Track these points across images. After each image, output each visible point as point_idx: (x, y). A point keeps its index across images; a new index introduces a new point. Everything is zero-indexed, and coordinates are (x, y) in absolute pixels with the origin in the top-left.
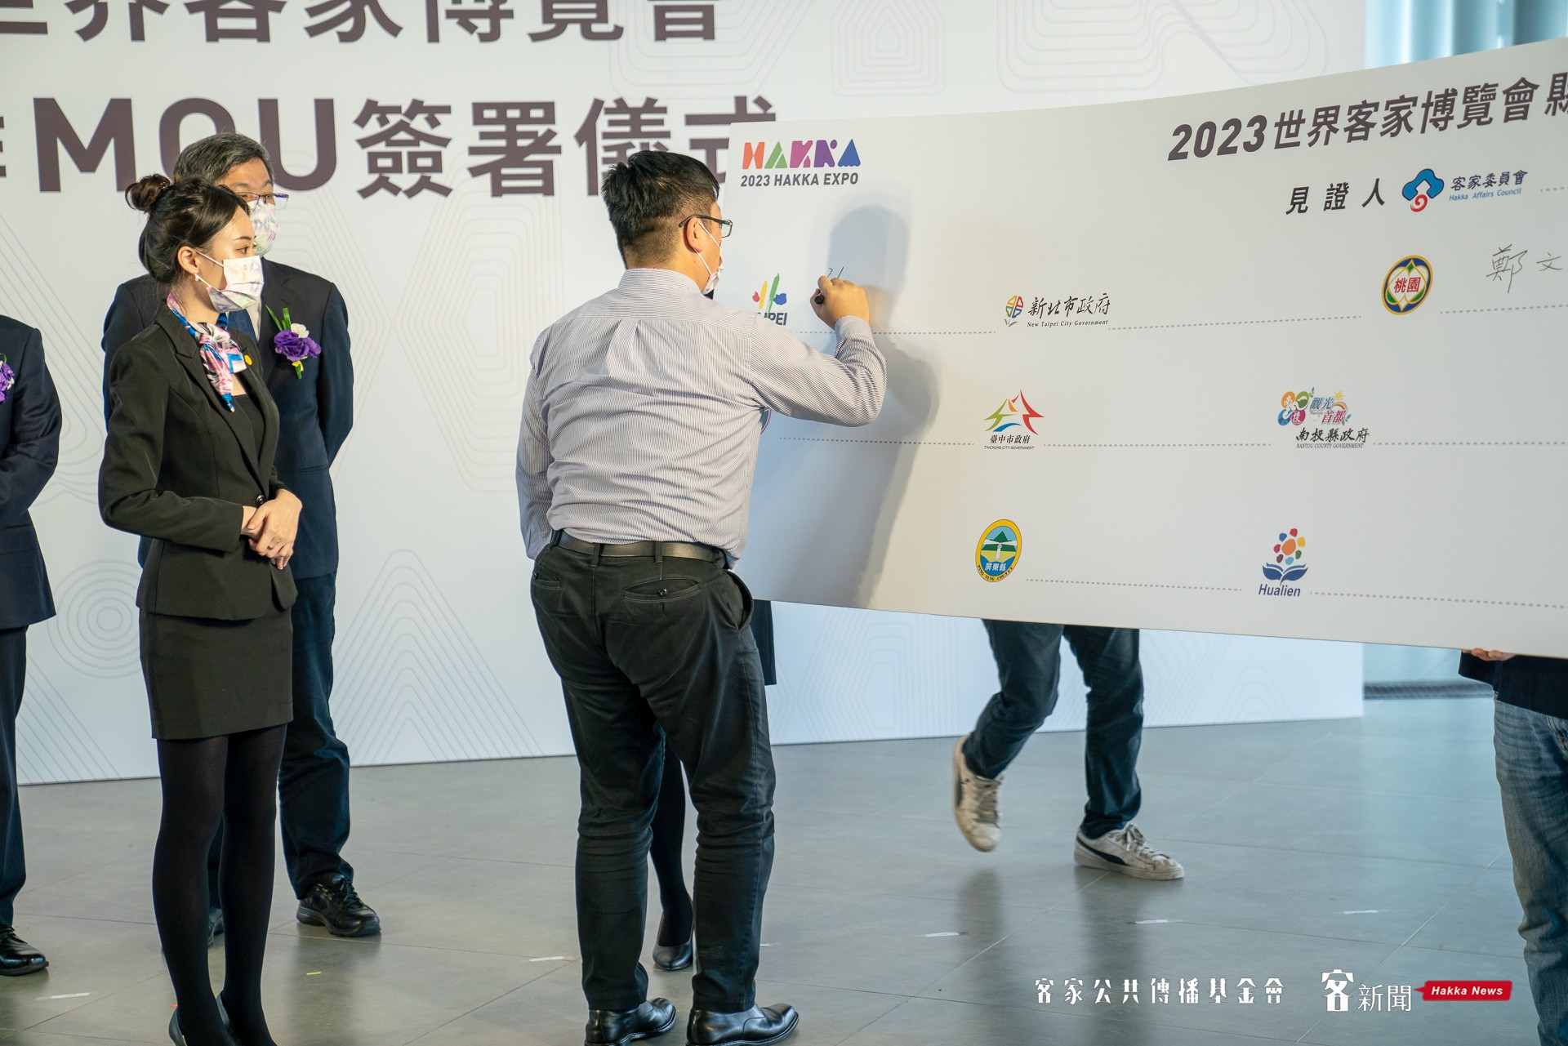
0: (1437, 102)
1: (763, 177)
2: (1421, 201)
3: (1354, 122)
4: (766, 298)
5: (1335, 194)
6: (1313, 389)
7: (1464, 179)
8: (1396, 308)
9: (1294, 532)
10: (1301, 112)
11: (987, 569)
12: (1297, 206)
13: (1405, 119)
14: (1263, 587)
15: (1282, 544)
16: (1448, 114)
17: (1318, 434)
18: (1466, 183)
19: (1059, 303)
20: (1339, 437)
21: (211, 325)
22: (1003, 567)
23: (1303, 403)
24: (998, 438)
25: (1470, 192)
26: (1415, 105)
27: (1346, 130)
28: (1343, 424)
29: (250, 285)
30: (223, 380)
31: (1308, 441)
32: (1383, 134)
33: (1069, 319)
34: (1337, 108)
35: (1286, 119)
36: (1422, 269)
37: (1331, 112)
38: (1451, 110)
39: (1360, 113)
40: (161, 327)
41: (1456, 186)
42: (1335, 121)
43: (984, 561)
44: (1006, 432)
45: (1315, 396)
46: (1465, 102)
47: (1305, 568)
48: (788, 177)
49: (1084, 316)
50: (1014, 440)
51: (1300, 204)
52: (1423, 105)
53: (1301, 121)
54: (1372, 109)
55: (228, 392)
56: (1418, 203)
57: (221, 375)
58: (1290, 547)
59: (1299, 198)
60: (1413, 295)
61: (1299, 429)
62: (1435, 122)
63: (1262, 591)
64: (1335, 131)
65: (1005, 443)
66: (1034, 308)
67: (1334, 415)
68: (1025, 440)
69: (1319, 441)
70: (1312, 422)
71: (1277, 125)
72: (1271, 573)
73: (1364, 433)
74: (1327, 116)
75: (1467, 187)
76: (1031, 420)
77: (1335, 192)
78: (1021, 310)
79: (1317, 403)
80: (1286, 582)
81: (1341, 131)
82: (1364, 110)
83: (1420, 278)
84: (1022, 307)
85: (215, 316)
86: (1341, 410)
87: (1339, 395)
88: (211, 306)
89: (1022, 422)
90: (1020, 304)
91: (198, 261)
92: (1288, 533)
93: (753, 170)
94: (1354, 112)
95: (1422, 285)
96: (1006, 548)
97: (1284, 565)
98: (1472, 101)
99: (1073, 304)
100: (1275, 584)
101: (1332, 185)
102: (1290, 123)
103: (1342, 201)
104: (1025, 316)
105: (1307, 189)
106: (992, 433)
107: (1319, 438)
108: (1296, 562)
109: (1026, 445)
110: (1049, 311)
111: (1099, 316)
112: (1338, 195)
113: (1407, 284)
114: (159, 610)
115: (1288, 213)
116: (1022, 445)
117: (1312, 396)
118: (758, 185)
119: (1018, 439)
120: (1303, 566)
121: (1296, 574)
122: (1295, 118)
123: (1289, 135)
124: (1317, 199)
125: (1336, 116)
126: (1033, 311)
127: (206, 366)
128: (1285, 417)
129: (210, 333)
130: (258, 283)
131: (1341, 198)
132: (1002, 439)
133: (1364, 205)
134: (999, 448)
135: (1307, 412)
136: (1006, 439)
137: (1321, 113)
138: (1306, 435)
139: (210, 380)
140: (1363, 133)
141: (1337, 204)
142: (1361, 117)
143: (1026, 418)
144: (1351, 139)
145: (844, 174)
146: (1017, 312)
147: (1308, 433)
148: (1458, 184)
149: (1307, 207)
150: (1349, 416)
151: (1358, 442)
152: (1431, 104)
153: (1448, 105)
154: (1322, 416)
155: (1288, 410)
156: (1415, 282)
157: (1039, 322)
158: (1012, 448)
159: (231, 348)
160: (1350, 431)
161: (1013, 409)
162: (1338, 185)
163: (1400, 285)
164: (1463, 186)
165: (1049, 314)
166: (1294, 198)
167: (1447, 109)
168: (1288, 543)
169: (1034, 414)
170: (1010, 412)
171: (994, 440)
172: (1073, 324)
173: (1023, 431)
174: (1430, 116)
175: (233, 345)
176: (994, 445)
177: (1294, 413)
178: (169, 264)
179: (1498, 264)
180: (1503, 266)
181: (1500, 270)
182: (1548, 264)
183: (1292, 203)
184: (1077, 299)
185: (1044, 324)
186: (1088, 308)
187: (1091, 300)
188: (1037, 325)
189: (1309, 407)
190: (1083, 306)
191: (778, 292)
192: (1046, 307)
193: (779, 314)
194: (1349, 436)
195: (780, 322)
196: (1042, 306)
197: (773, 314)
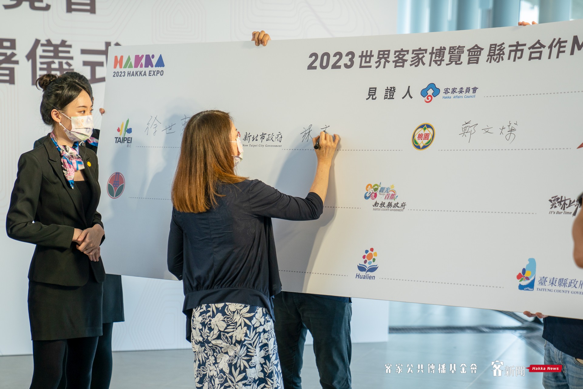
0: (437, 52)
1: (123, 72)
2: (430, 98)
3: (397, 58)
4: (123, 130)
5: (389, 92)
6: (380, 183)
7: (449, 89)
8: (418, 147)
9: (372, 250)
10: (371, 51)
12: (371, 96)
13: (422, 59)
14: (358, 275)
15: (366, 255)
16: (442, 58)
17: (383, 204)
18: (450, 91)
19: (258, 136)
20: (393, 206)
21: (68, 147)
23: (376, 190)
25: (452, 95)
26: (426, 53)
27: (393, 62)
28: (394, 200)
29: (85, 129)
31: (378, 207)
32: (411, 65)
33: (262, 144)
34: (389, 51)
35: (364, 54)
36: (430, 129)
37: (386, 53)
38: (443, 57)
39: (400, 54)
41: (445, 92)
42: (388, 57)
45: (382, 186)
46: (449, 53)
48: (133, 72)
49: (270, 143)
51: (373, 95)
52: (430, 53)
53: (371, 56)
54: (406, 53)
56: (428, 99)
58: (370, 256)
59: (372, 92)
60: (426, 141)
61: (374, 202)
62: (436, 62)
63: (357, 277)
64: (389, 62)
66: (245, 137)
67: (390, 196)
69: (383, 208)
70: (380, 198)
71: (360, 56)
72: (361, 268)
73: (404, 204)
74: (384, 54)
75: (450, 93)
77: (389, 91)
79: (382, 190)
80: (368, 273)
81: (391, 62)
82: (402, 53)
83: (429, 134)
84: (240, 137)
86: (393, 193)
87: (393, 186)
91: (60, 117)
92: (369, 250)
93: (118, 69)
94: (397, 54)
95: (430, 137)
97: (367, 265)
98: (452, 53)
99: (264, 136)
100: (363, 273)
101: (387, 88)
102: (366, 56)
103: (393, 95)
105: (376, 88)
107: (383, 206)
108: (373, 264)
110: (253, 139)
111: (277, 143)
112: (390, 92)
113: (423, 136)
115: (367, 99)
117: (380, 186)
118: (120, 76)
120: (376, 266)
121: (373, 269)
122: (369, 54)
123: (366, 62)
124: (380, 93)
125: (388, 54)
128: (368, 196)
129: (67, 151)
131: (392, 94)
133: (403, 98)
135: (378, 193)
137: (381, 53)
138: (377, 204)
140: (401, 64)
141: (390, 97)
142: (401, 56)
144: (396, 66)
145: (157, 71)
147: (378, 204)
148: (446, 91)
149: (376, 97)
150: (397, 196)
151: (401, 208)
152: (434, 53)
153: (442, 54)
154: (385, 196)
155: (369, 192)
156: (427, 135)
157: (248, 144)
160: (398, 203)
162: (390, 88)
163: (420, 136)
164: (449, 92)
165: (253, 140)
166: (369, 93)
167: (441, 56)
168: (369, 255)
172: (265, 146)
174: (433, 59)
177: (371, 194)
179: (464, 129)
180: (467, 130)
181: (465, 132)
182: (487, 130)
183: (369, 95)
184: (266, 134)
185: (251, 145)
186: (272, 139)
187: (273, 135)
188: (247, 146)
189: (379, 191)
190: (269, 137)
191: (128, 128)
192: (251, 138)
193: (128, 138)
194: (397, 206)
195: (129, 141)
196: (249, 137)
197: (126, 138)
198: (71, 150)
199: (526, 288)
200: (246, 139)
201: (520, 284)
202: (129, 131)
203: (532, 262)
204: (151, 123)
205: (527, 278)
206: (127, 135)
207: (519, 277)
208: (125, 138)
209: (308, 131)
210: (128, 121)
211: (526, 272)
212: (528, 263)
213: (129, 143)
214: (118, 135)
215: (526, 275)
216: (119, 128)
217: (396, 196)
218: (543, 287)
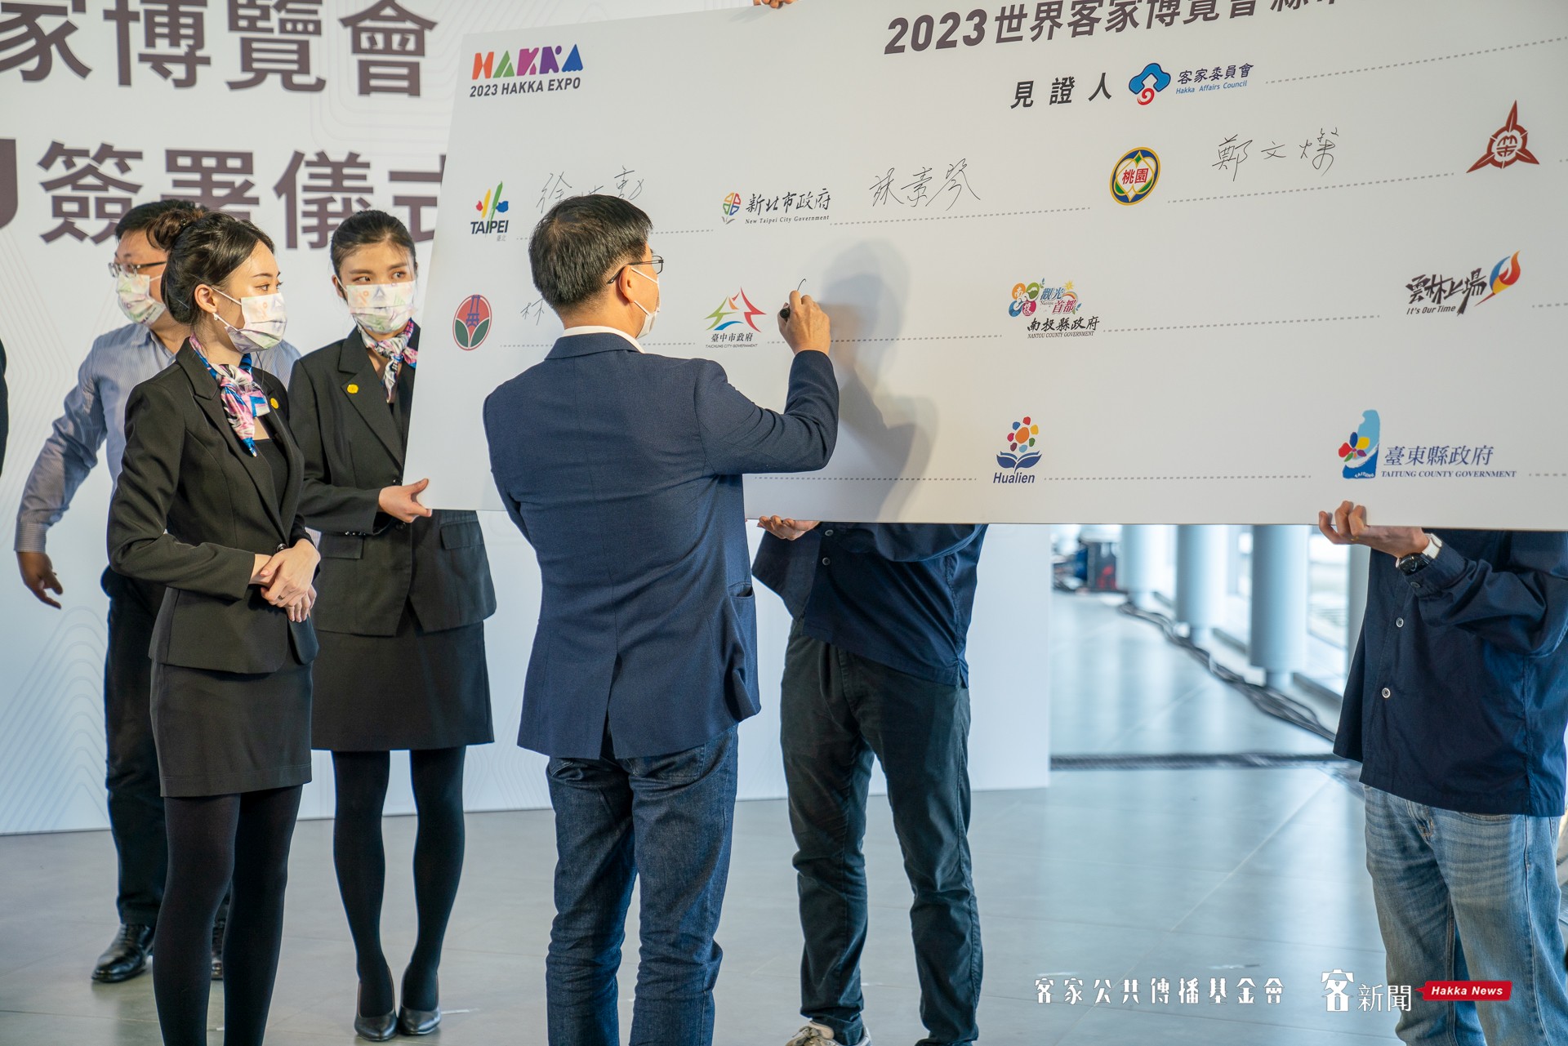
1: (491, 86)
2: (1148, 94)
3: (1078, 17)
4: (489, 207)
5: (1061, 88)
6: (1043, 280)
7: (1191, 72)
8: (1124, 199)
9: (1027, 421)
10: (1022, 6)
12: (1022, 100)
13: (1130, 14)
14: (998, 475)
15: (1015, 432)
16: (1174, 9)
17: (1049, 324)
18: (1193, 77)
19: (777, 199)
20: (1070, 326)
21: (234, 368)
23: (1033, 294)
24: (719, 336)
25: (1197, 86)
27: (1070, 25)
28: (1074, 313)
29: (271, 324)
30: (245, 424)
31: (1039, 331)
32: (1108, 29)
33: (787, 216)
34: (1060, 4)
35: (1007, 13)
36: (1149, 160)
37: (1054, 7)
39: (1082, 6)
40: (182, 367)
41: (1182, 80)
42: (1058, 16)
44: (728, 331)
45: (1046, 286)
47: (1039, 455)
48: (515, 85)
49: (804, 212)
50: (736, 338)
51: (1025, 98)
53: (1022, 16)
54: (1096, 5)
55: (251, 436)
56: (1145, 97)
57: (243, 418)
58: (1023, 435)
59: (1024, 92)
60: (1141, 185)
61: (1030, 319)
62: (1161, 18)
63: (997, 480)
64: (1059, 26)
65: (727, 341)
66: (752, 204)
67: (1065, 305)
68: (747, 338)
69: (1050, 331)
70: (1043, 312)
71: (997, 19)
72: (1005, 462)
73: (1094, 321)
74: (1049, 11)
75: (1193, 80)
76: (752, 316)
77: (1060, 85)
78: (738, 207)
79: (1047, 294)
80: (1021, 470)
81: (1065, 26)
82: (1089, 6)
83: (1147, 169)
84: (739, 203)
85: (238, 358)
86: (1071, 299)
87: (1070, 285)
88: (231, 346)
89: (744, 320)
90: (737, 201)
91: (215, 300)
92: (1021, 422)
93: (481, 81)
94: (1078, 7)
95: (1150, 176)
97: (1018, 453)
99: (791, 200)
101: (1057, 80)
102: (1011, 17)
103: (1068, 95)
104: (742, 213)
105: (1031, 82)
106: (713, 332)
107: (1050, 327)
108: (1030, 450)
109: (749, 343)
110: (767, 207)
111: (821, 212)
112: (1063, 89)
113: (1135, 176)
115: (1013, 107)
116: (745, 342)
117: (1042, 287)
118: (486, 94)
119: (740, 337)
120: (1037, 453)
121: (1030, 461)
122: (1016, 12)
123: (1010, 30)
124: (1042, 92)
125: (1059, 10)
126: (751, 208)
127: (228, 410)
128: (1016, 309)
129: (231, 376)
131: (1067, 92)
132: (724, 337)
133: (1091, 99)
134: (721, 346)
135: (1038, 302)
136: (728, 338)
137: (1043, 8)
138: (1037, 325)
139: (231, 425)
140: (1087, 29)
141: (1063, 98)
142: (1085, 12)
143: (748, 316)
144: (1075, 34)
145: (567, 79)
146: (735, 209)
147: (1039, 323)
148: (1184, 78)
149: (1032, 101)
150: (1079, 306)
151: (1089, 330)
154: (1053, 307)
155: (1019, 301)
156: (1143, 173)
157: (758, 218)
158: (735, 346)
159: (254, 391)
160: (1081, 320)
161: (733, 307)
162: (1063, 80)
163: (1128, 176)
164: (1190, 80)
165: (767, 210)
166: (1018, 93)
168: (1021, 432)
169: (756, 311)
170: (731, 310)
171: (715, 338)
172: (793, 220)
173: (745, 328)
174: (1156, 12)
175: (256, 387)
176: (715, 343)
177: (1024, 305)
178: (187, 303)
179: (1223, 153)
180: (1229, 155)
181: (1225, 159)
182: (1272, 152)
183: (1017, 97)
184: (795, 194)
185: (763, 221)
186: (808, 203)
187: (810, 196)
188: (755, 222)
189: (1040, 297)
190: (803, 201)
191: (501, 200)
192: (764, 204)
193: (501, 222)
194: (1079, 325)
195: (501, 229)
196: (760, 202)
197: (496, 222)
198: (240, 374)
199: (1359, 474)
201: (1346, 466)
202: (503, 207)
203: (1372, 418)
204: (550, 188)
205: (1362, 453)
206: (499, 216)
207: (1344, 451)
208: (492, 222)
209: (885, 183)
210: (500, 187)
211: (1359, 439)
212: (1362, 420)
213: (502, 231)
214: (479, 217)
215: (1358, 447)
216: (480, 203)
217: (1077, 304)
218: (1396, 468)
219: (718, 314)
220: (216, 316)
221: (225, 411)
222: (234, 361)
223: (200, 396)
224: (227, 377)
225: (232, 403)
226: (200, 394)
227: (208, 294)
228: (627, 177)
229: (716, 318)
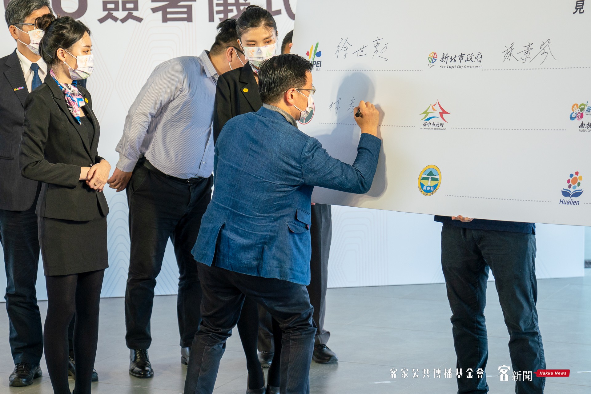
4: (312, 54)
6: (587, 102)
9: (577, 173)
11: (424, 189)
14: (562, 200)
15: (571, 179)
17: (589, 125)
19: (456, 56)
21: (70, 85)
22: (432, 189)
23: (582, 109)
24: (427, 124)
29: (88, 68)
30: (76, 110)
31: (585, 128)
33: (461, 65)
40: (47, 85)
43: (422, 185)
44: (431, 121)
49: (469, 63)
50: (435, 125)
55: (78, 116)
57: (75, 108)
58: (575, 181)
63: (561, 202)
65: (431, 126)
66: (443, 58)
68: (441, 125)
70: (587, 119)
72: (566, 194)
76: (444, 115)
78: (436, 60)
79: (589, 109)
80: (573, 198)
84: (437, 58)
85: (71, 81)
89: (439, 116)
90: (435, 56)
91: (65, 55)
92: (574, 174)
96: (433, 179)
97: (572, 190)
99: (463, 57)
100: (567, 199)
104: (438, 63)
106: (424, 121)
108: (577, 188)
109: (442, 128)
110: (450, 60)
111: (478, 64)
114: (46, 216)
116: (440, 127)
117: (587, 106)
119: (437, 125)
120: (581, 190)
121: (577, 194)
126: (442, 60)
127: (68, 104)
129: (69, 89)
130: (92, 68)
132: (429, 124)
134: (428, 129)
135: (584, 113)
136: (431, 125)
138: (583, 125)
139: (70, 111)
143: (441, 114)
146: (434, 60)
147: (585, 124)
155: (575, 113)
157: (446, 65)
158: (435, 129)
159: (78, 95)
161: (434, 110)
165: (451, 61)
168: (574, 179)
169: (445, 112)
170: (432, 111)
171: (425, 125)
172: (463, 67)
173: (440, 121)
175: (79, 94)
176: (425, 127)
177: (577, 114)
178: (52, 56)
184: (465, 54)
185: (448, 67)
186: (471, 59)
187: (472, 55)
188: (444, 67)
189: (585, 111)
190: (468, 58)
191: (318, 51)
192: (449, 59)
193: (318, 61)
195: (318, 65)
196: (447, 57)
197: (315, 62)
198: (73, 88)
200: (443, 60)
202: (319, 54)
204: (341, 46)
206: (317, 59)
208: (314, 62)
209: (510, 50)
210: (317, 44)
213: (318, 66)
216: (308, 52)
219: (426, 113)
220: (65, 63)
221: (67, 105)
222: (70, 82)
223: (56, 98)
224: (67, 89)
225: (70, 101)
226: (56, 97)
227: (62, 53)
228: (379, 42)
229: (425, 115)
